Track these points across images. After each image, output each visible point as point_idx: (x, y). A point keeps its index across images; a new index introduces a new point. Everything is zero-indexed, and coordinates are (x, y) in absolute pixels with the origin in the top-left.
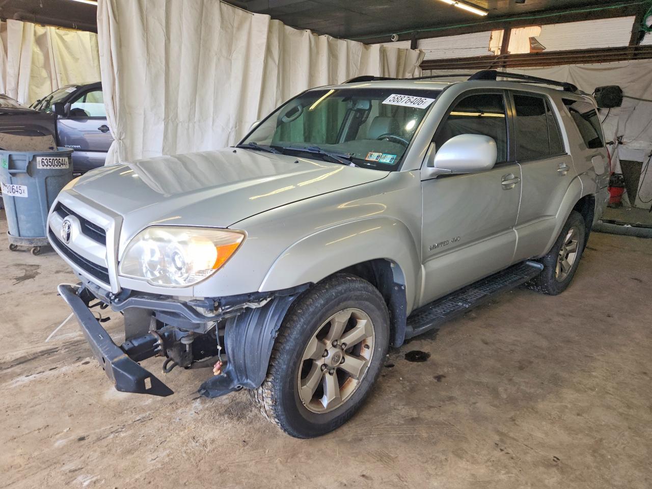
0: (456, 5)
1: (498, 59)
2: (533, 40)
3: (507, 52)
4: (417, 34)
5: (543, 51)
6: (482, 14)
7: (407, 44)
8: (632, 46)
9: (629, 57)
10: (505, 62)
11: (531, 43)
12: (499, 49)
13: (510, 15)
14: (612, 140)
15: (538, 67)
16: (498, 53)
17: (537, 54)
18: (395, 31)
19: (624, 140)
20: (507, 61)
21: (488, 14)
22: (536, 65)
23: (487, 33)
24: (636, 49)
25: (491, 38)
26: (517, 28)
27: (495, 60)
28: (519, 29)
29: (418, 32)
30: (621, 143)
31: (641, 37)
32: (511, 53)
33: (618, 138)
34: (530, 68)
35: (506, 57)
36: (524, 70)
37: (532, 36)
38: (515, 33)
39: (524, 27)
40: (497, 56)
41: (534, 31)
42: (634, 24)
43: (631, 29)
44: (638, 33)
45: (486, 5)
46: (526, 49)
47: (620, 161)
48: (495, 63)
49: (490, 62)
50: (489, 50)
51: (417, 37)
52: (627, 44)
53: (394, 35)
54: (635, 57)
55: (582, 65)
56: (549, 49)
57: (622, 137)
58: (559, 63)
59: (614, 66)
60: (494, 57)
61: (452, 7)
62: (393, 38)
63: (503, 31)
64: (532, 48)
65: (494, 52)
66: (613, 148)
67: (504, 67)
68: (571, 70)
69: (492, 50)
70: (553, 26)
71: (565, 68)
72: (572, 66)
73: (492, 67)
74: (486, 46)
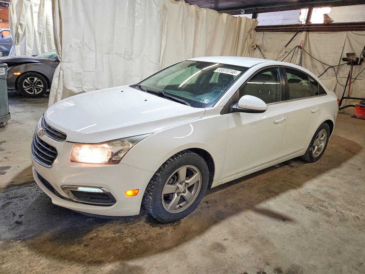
1: (304, 26)
2: (326, 16)
3: (310, 22)
5: (332, 23)
7: (250, 16)
10: (308, 28)
11: (325, 18)
12: (305, 20)
13: (313, 0)
15: (328, 32)
16: (304, 22)
17: (328, 24)
18: (243, 8)
20: (310, 28)
23: (298, 11)
25: (300, 14)
26: (317, 8)
27: (302, 27)
29: (257, 9)
32: (312, 23)
34: (323, 32)
35: (309, 25)
36: (320, 33)
37: (325, 13)
38: (315, 10)
39: (321, 8)
40: (303, 25)
41: (327, 10)
46: (321, 21)
48: (301, 29)
49: (299, 28)
51: (256, 12)
53: (243, 10)
55: (355, 32)
56: (335, 21)
58: (341, 30)
60: (302, 25)
62: (242, 12)
63: (308, 10)
64: (325, 21)
65: (301, 22)
67: (307, 31)
68: (348, 35)
69: (300, 21)
70: (339, 7)
71: (344, 34)
72: (349, 32)
73: (300, 31)
74: (297, 18)
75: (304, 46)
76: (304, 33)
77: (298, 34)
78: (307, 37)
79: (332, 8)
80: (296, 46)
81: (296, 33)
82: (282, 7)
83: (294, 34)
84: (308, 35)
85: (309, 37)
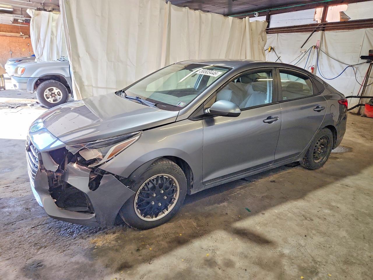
2: (342, 13)
3: (326, 21)
4: (270, 12)
5: (349, 20)
7: (264, 18)
10: (324, 28)
11: (341, 15)
12: (320, 19)
15: (344, 31)
16: (319, 22)
17: (344, 22)
18: (256, 10)
20: (325, 27)
22: (343, 29)
23: (313, 10)
25: (316, 13)
26: (333, 6)
29: (270, 11)
32: (328, 22)
34: (340, 31)
35: (325, 24)
36: (336, 32)
37: (341, 11)
38: (331, 9)
39: (337, 5)
40: (319, 24)
41: (343, 7)
46: (337, 19)
48: (317, 28)
49: (315, 28)
50: (314, 20)
51: (269, 13)
53: (256, 13)
56: (352, 19)
58: (359, 28)
60: (317, 24)
62: (255, 15)
63: (323, 8)
64: (341, 18)
67: (323, 30)
68: (367, 31)
69: (316, 20)
70: (356, 3)
71: (363, 30)
72: (368, 29)
73: (315, 31)
74: (312, 18)
75: (320, 46)
76: (320, 32)
78: (324, 36)
79: (349, 4)
80: (312, 46)
81: (312, 33)
82: (296, 7)
83: (310, 34)
84: (324, 35)
85: (326, 36)
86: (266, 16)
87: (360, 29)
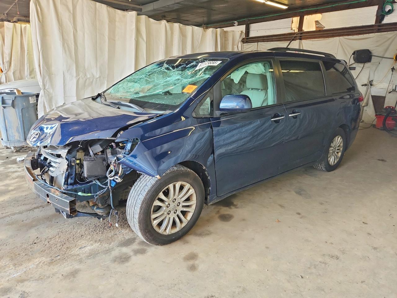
0: (266, 3)
1: (297, 34)
2: (317, 22)
3: (302, 30)
5: (324, 29)
6: (285, 7)
7: (243, 28)
8: (377, 24)
9: (375, 31)
10: (301, 36)
11: (316, 25)
12: (297, 28)
13: (303, 7)
14: (366, 83)
15: (320, 39)
16: (296, 31)
17: (320, 31)
18: (236, 19)
19: (374, 83)
20: (303, 36)
21: (288, 8)
22: (319, 37)
23: (290, 19)
24: (379, 26)
25: (292, 22)
27: (295, 35)
28: (308, 16)
29: (249, 20)
30: (371, 85)
31: (383, 19)
32: (305, 31)
33: (370, 82)
34: (316, 39)
35: (301, 34)
36: (313, 41)
37: (316, 20)
38: (306, 18)
39: (312, 15)
41: (318, 17)
42: (377, 11)
43: (375, 14)
44: (380, 16)
45: (286, 2)
46: (313, 28)
47: (372, 96)
48: (294, 37)
49: (292, 37)
50: (292, 29)
51: (249, 22)
52: (373, 23)
53: (235, 22)
54: (379, 31)
55: (346, 37)
56: (327, 27)
57: (372, 81)
58: (333, 36)
59: (366, 37)
60: (294, 33)
61: (264, 4)
62: (235, 24)
63: (299, 17)
64: (317, 28)
65: (294, 30)
66: (367, 88)
67: (300, 39)
68: (340, 40)
70: (329, 13)
71: (337, 39)
72: (341, 37)
73: (293, 40)
74: (289, 27)
76: (298, 41)
77: (291, 43)
78: (301, 45)
79: (323, 14)
81: (290, 41)
83: (288, 43)
84: (301, 43)
85: (303, 44)
86: (245, 25)
87: (334, 38)
